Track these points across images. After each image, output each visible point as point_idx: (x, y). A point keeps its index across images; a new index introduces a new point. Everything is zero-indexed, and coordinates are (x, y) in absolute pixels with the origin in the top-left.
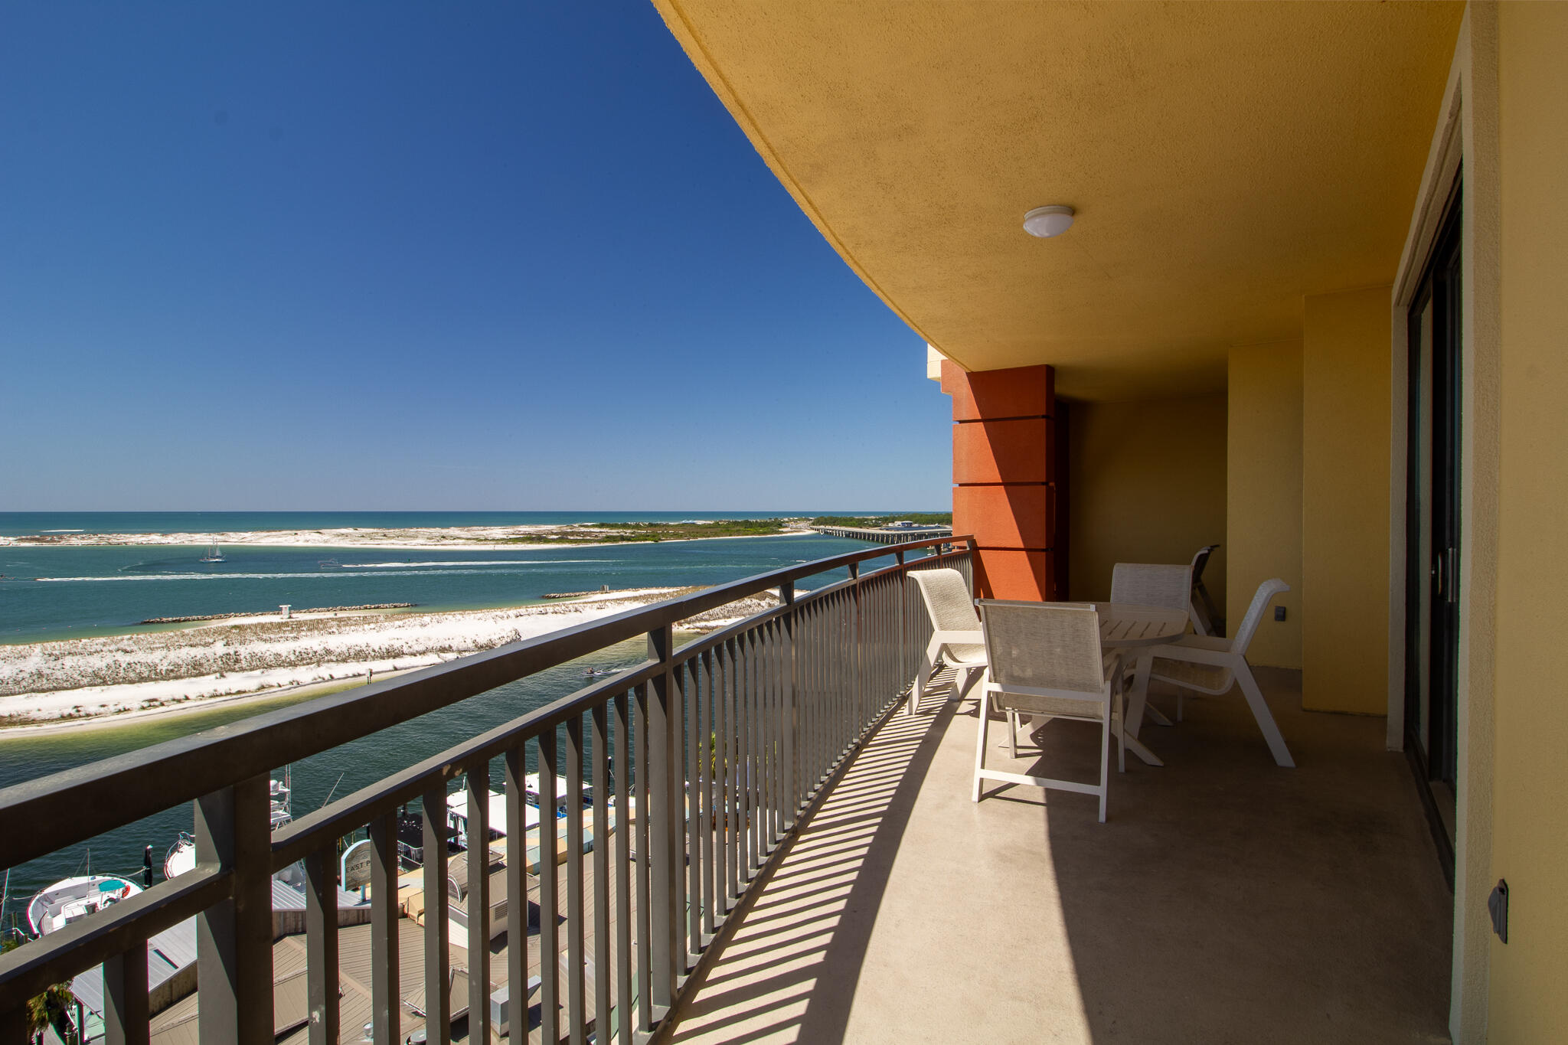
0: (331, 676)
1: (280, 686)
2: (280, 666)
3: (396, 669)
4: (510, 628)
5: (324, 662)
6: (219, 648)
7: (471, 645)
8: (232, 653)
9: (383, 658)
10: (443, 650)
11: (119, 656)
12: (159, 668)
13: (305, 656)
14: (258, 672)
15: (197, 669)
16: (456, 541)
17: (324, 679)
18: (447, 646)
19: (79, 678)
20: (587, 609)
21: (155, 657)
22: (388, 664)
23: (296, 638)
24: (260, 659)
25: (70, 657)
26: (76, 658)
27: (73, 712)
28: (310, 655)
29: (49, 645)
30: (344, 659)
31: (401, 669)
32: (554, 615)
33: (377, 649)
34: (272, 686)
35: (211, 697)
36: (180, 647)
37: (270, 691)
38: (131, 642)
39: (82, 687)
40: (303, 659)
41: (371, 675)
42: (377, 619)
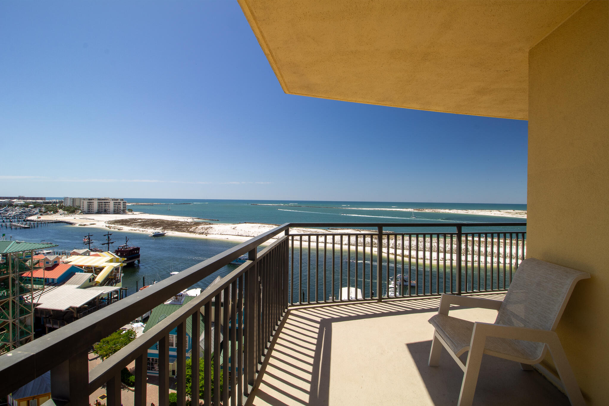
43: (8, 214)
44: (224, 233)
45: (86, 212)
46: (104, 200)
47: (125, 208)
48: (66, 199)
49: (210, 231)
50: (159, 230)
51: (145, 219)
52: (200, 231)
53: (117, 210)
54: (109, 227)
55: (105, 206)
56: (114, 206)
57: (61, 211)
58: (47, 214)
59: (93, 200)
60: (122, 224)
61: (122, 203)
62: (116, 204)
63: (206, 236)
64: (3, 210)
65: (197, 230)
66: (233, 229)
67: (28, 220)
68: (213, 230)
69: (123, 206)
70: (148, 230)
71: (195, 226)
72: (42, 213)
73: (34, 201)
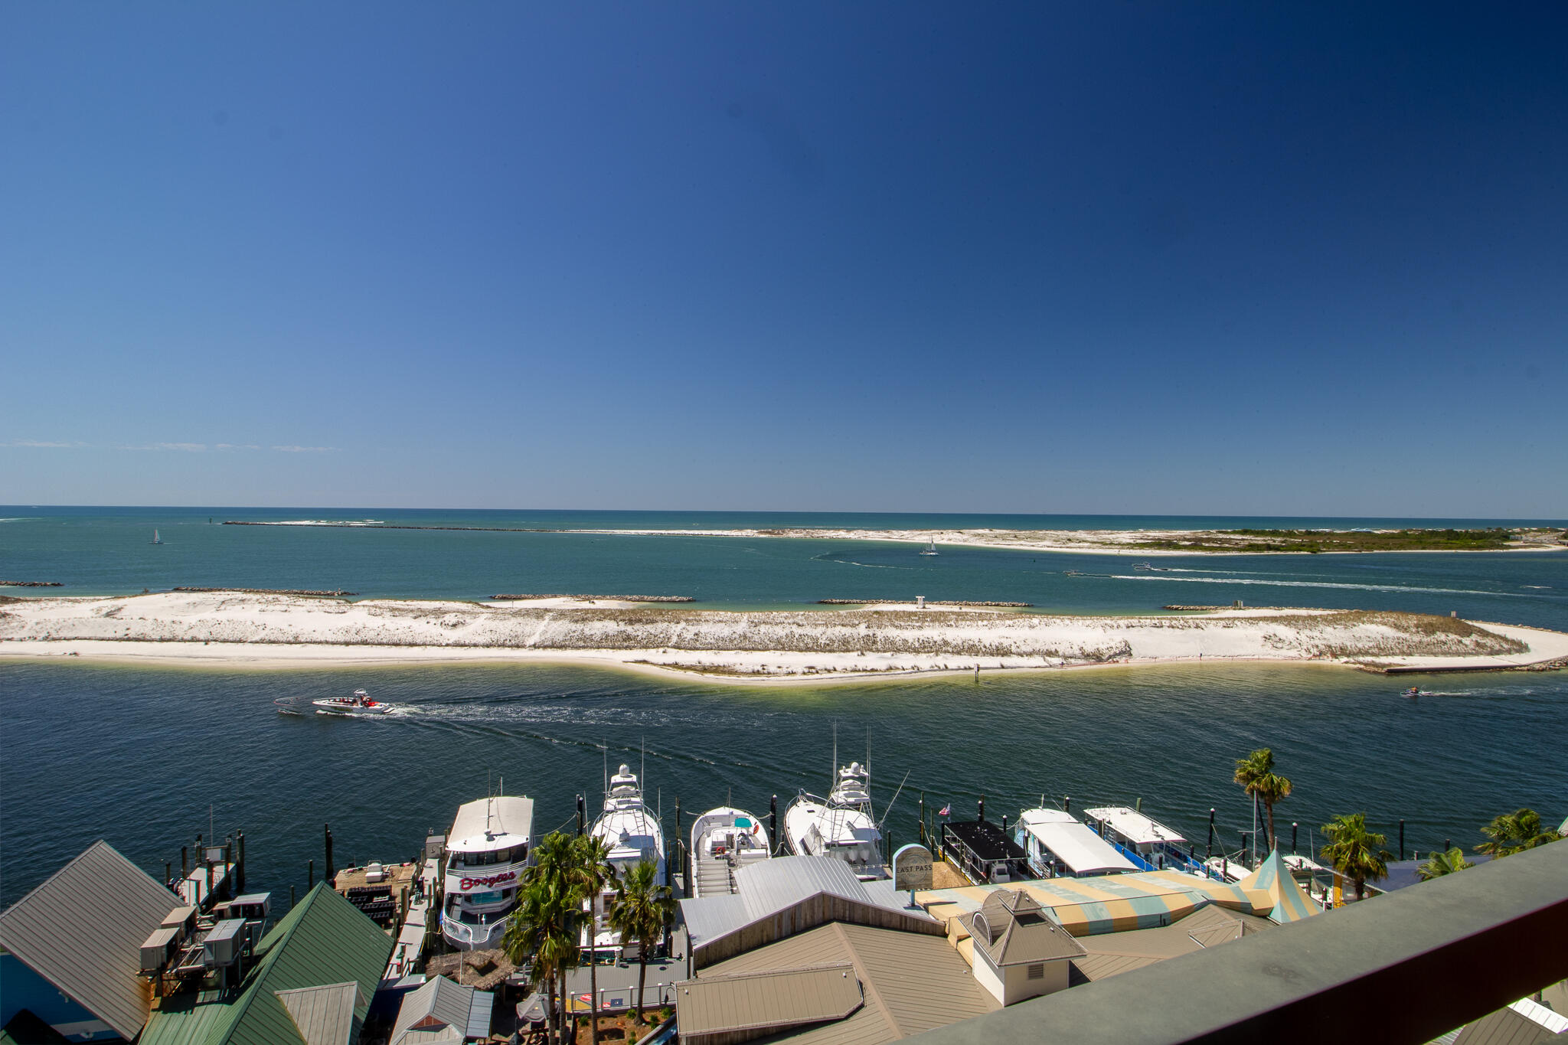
0: (946, 666)
1: (904, 669)
2: (906, 651)
3: (1003, 667)
4: (1120, 639)
5: (942, 652)
6: (862, 630)
7: (1077, 652)
8: (871, 635)
9: (992, 655)
10: (1049, 654)
11: (794, 628)
12: (820, 641)
13: (927, 644)
14: (888, 654)
15: (845, 646)
16: (1081, 544)
17: (939, 668)
18: (1053, 650)
19: (768, 642)
20: (1211, 626)
21: (817, 632)
22: (995, 661)
23: (920, 627)
24: (892, 643)
25: (763, 626)
26: (767, 626)
27: (760, 669)
28: (931, 645)
29: (752, 614)
30: (958, 651)
31: (1007, 668)
32: (1171, 629)
33: (988, 646)
34: (897, 669)
35: (851, 671)
36: (835, 625)
37: (896, 673)
38: (803, 617)
39: (769, 650)
40: (925, 647)
41: (978, 670)
42: (991, 617)
44: (62, 635)
66: (108, 615)
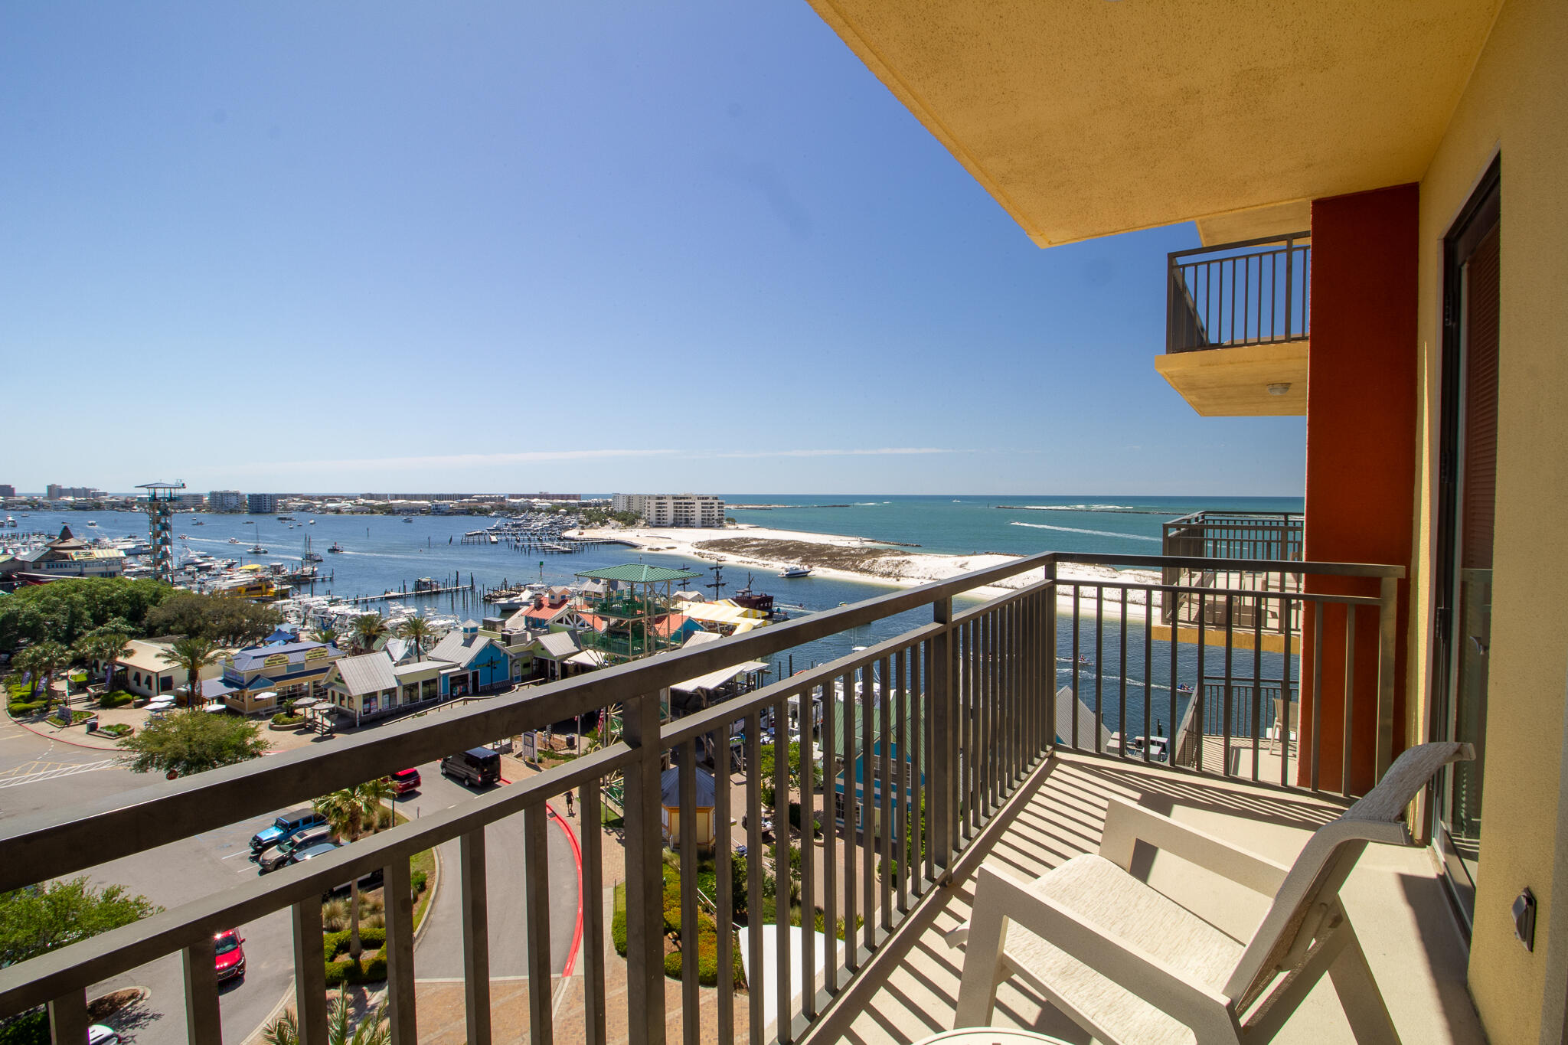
43: (533, 526)
45: (654, 524)
46: (684, 498)
47: (722, 515)
48: (615, 496)
49: (905, 570)
50: (795, 564)
51: (765, 540)
52: (882, 569)
53: (708, 519)
54: (699, 554)
55: (687, 511)
56: (703, 511)
57: (613, 522)
58: (592, 527)
59: (665, 498)
60: (724, 550)
61: (716, 506)
62: (706, 508)
63: (898, 580)
64: (522, 519)
65: (876, 566)
66: (961, 567)
67: (566, 539)
68: (913, 568)
69: (719, 511)
70: (774, 563)
71: (870, 558)
72: (584, 525)
73: (564, 501)
